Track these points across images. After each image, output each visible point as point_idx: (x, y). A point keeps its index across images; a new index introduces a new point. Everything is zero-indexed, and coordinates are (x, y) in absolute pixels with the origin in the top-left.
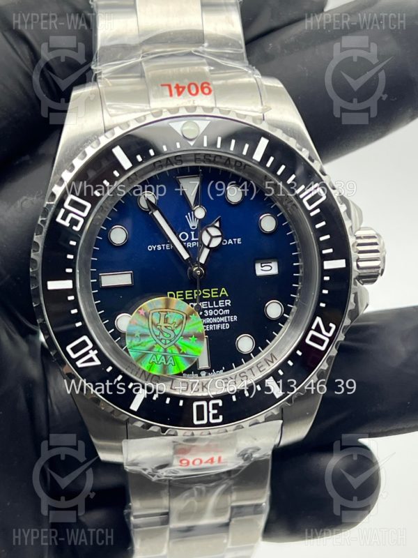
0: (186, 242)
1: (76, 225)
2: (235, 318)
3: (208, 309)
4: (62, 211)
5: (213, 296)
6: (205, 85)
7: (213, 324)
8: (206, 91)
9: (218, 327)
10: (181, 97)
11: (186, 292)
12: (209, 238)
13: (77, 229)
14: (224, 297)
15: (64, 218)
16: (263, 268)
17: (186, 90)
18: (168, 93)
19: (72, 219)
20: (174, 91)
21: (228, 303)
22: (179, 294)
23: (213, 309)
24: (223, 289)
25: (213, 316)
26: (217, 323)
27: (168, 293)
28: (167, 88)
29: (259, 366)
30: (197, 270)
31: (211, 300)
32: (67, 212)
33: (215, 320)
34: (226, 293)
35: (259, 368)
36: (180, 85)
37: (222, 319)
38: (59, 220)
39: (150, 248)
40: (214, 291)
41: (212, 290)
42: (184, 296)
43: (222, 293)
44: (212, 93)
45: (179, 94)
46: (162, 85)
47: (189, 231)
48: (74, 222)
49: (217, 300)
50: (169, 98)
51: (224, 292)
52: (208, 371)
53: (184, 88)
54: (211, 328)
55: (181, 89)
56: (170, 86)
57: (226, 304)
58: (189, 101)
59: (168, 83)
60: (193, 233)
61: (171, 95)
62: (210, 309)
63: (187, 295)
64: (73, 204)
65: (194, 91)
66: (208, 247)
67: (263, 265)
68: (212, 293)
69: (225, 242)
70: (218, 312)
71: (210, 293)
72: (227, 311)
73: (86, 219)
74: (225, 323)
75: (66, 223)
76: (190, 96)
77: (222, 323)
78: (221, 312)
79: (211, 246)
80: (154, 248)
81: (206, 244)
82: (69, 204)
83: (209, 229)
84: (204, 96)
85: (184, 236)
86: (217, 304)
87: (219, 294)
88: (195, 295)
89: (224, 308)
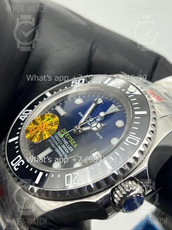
2: (67, 157)
3: (65, 145)
5: (71, 143)
7: (59, 150)
9: (60, 153)
12: (95, 126)
14: (73, 147)
23: (66, 147)
24: (77, 145)
25: (63, 149)
26: (60, 152)
31: (69, 143)
33: (62, 150)
34: (75, 147)
37: (63, 152)
43: (75, 145)
49: (71, 145)
54: (57, 151)
57: (71, 150)
60: (95, 121)
63: (67, 135)
68: (73, 142)
69: (97, 133)
70: (66, 149)
72: (68, 152)
74: (62, 154)
79: (92, 128)
81: (92, 126)
86: (69, 147)
87: (73, 145)
88: (69, 137)
89: (68, 150)
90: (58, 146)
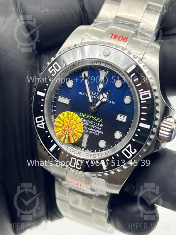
0: (94, 96)
1: (53, 74)
2: (102, 133)
3: (93, 125)
4: (51, 67)
5: (97, 121)
6: (126, 38)
8: (125, 40)
9: (94, 133)
10: (114, 39)
11: (87, 115)
12: (103, 97)
13: (53, 75)
14: (101, 123)
15: (51, 70)
16: (121, 118)
17: (118, 37)
18: (110, 37)
19: (53, 71)
20: (113, 37)
21: (102, 125)
22: (84, 115)
23: (95, 126)
24: (102, 119)
25: (94, 128)
27: (81, 113)
28: (112, 34)
29: (102, 154)
30: (92, 108)
31: (95, 122)
32: (53, 68)
33: (94, 130)
34: (102, 121)
35: (102, 155)
36: (117, 35)
37: (97, 131)
38: (49, 70)
39: (80, 93)
40: (98, 119)
41: (97, 118)
42: (86, 116)
43: (100, 121)
44: (127, 42)
45: (114, 38)
46: (110, 33)
47: (96, 92)
48: (53, 72)
49: (98, 123)
50: (110, 39)
51: (101, 121)
52: (85, 149)
53: (117, 37)
54: (92, 133)
55: (116, 37)
56: (113, 34)
58: (116, 42)
59: (113, 33)
60: (97, 93)
61: (111, 38)
62: (94, 125)
63: (87, 116)
64: (56, 65)
65: (120, 39)
66: (101, 101)
67: (121, 116)
68: (97, 119)
69: (108, 101)
70: (97, 128)
71: (96, 119)
72: (100, 129)
73: (57, 73)
74: (98, 133)
75: (51, 72)
76: (118, 40)
77: (97, 132)
78: (98, 128)
79: (102, 101)
80: (82, 94)
81: (100, 99)
82: (54, 65)
83: (104, 94)
84: (123, 42)
85: (94, 93)
86: (97, 124)
87: (99, 121)
88: (90, 118)
89: (99, 127)
90: (89, 129)
